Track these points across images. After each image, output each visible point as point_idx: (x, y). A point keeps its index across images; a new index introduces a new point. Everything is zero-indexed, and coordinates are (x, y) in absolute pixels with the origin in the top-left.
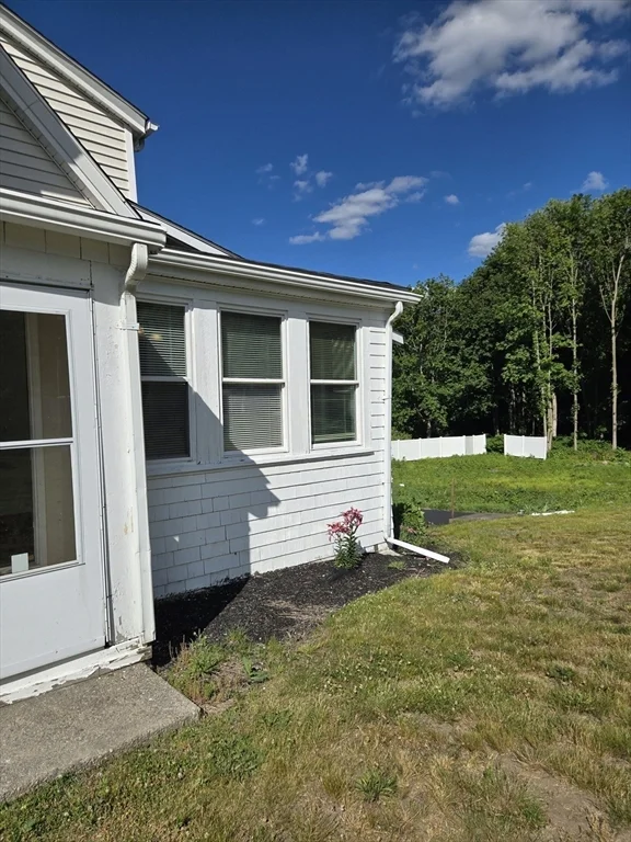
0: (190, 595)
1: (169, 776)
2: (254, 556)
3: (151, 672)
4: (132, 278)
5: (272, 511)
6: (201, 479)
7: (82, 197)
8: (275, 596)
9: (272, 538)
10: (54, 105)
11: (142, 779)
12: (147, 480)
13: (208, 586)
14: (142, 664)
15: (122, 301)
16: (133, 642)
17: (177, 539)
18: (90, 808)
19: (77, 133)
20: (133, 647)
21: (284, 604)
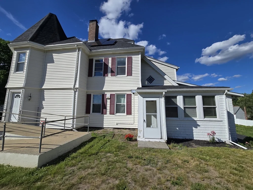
6: (180, 121)
14: (165, 143)
20: (164, 140)
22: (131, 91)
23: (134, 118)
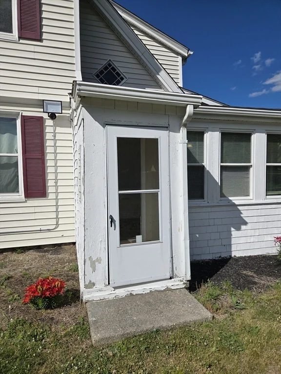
0: (203, 261)
1: (200, 343)
2: (233, 248)
3: (189, 293)
4: (186, 120)
5: (243, 227)
6: (209, 209)
7: (161, 88)
8: (245, 268)
9: (243, 240)
10: (152, 52)
11: (188, 341)
12: (189, 208)
13: (211, 259)
14: (185, 289)
15: (181, 131)
16: (181, 279)
17: (197, 236)
18: (167, 347)
19: (161, 62)
20: (181, 281)
21: (250, 273)
22: (41, 104)
23: (57, 209)
